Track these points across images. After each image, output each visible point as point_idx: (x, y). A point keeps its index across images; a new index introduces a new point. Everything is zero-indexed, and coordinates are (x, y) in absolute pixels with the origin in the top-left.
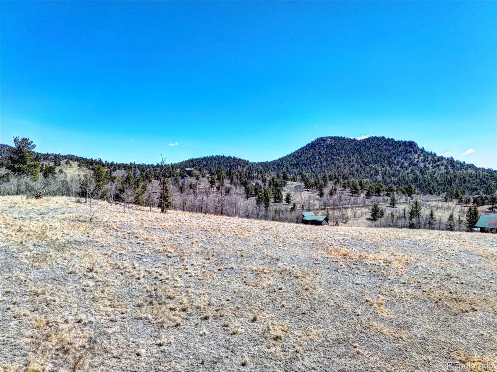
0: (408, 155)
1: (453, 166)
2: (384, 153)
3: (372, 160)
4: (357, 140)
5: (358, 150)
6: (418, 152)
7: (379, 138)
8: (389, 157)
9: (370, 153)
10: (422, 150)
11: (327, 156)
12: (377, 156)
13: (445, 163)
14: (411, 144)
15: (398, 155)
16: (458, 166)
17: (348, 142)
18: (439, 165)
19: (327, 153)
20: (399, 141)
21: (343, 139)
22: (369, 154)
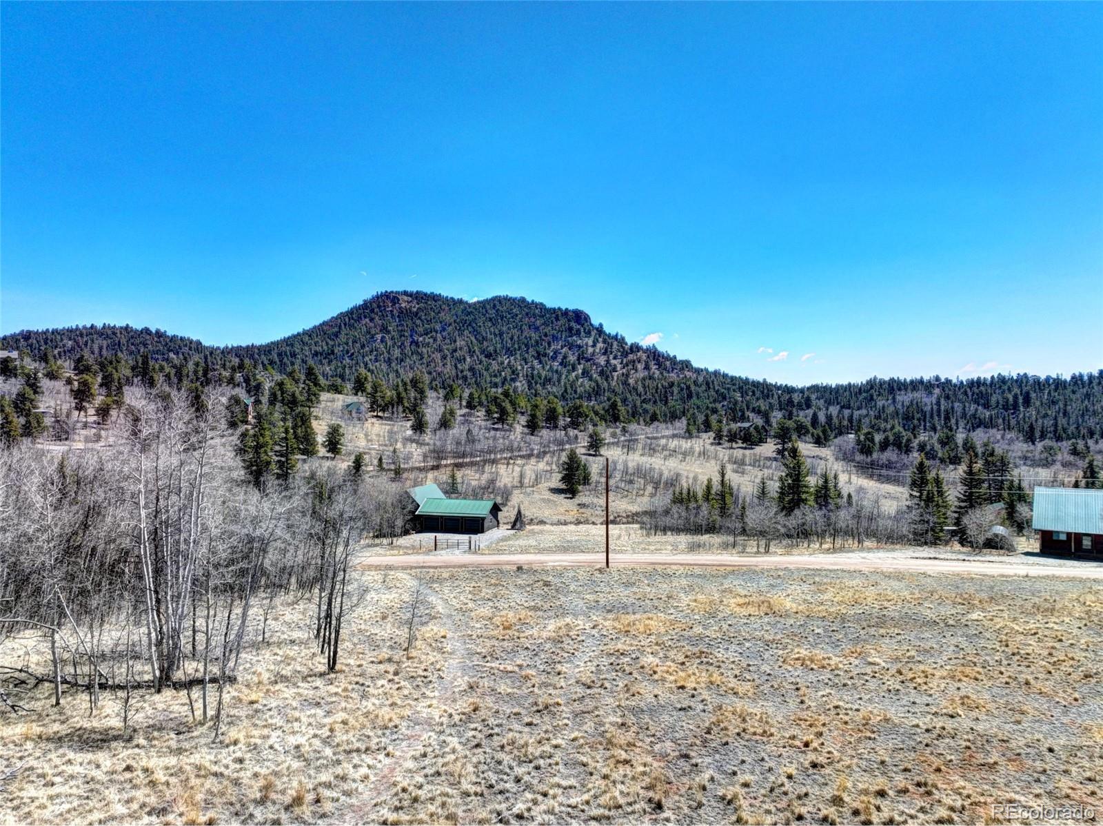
0: (574, 338)
1: (659, 365)
2: (525, 334)
3: (503, 348)
4: (466, 302)
5: (470, 325)
6: (593, 333)
7: (514, 299)
8: (537, 342)
9: (497, 332)
10: (600, 330)
11: (401, 336)
12: (512, 339)
13: (644, 357)
14: (579, 317)
15: (555, 338)
16: (668, 363)
17: (449, 305)
18: (634, 361)
19: (400, 328)
20: (554, 309)
21: (435, 298)
22: (495, 335)
